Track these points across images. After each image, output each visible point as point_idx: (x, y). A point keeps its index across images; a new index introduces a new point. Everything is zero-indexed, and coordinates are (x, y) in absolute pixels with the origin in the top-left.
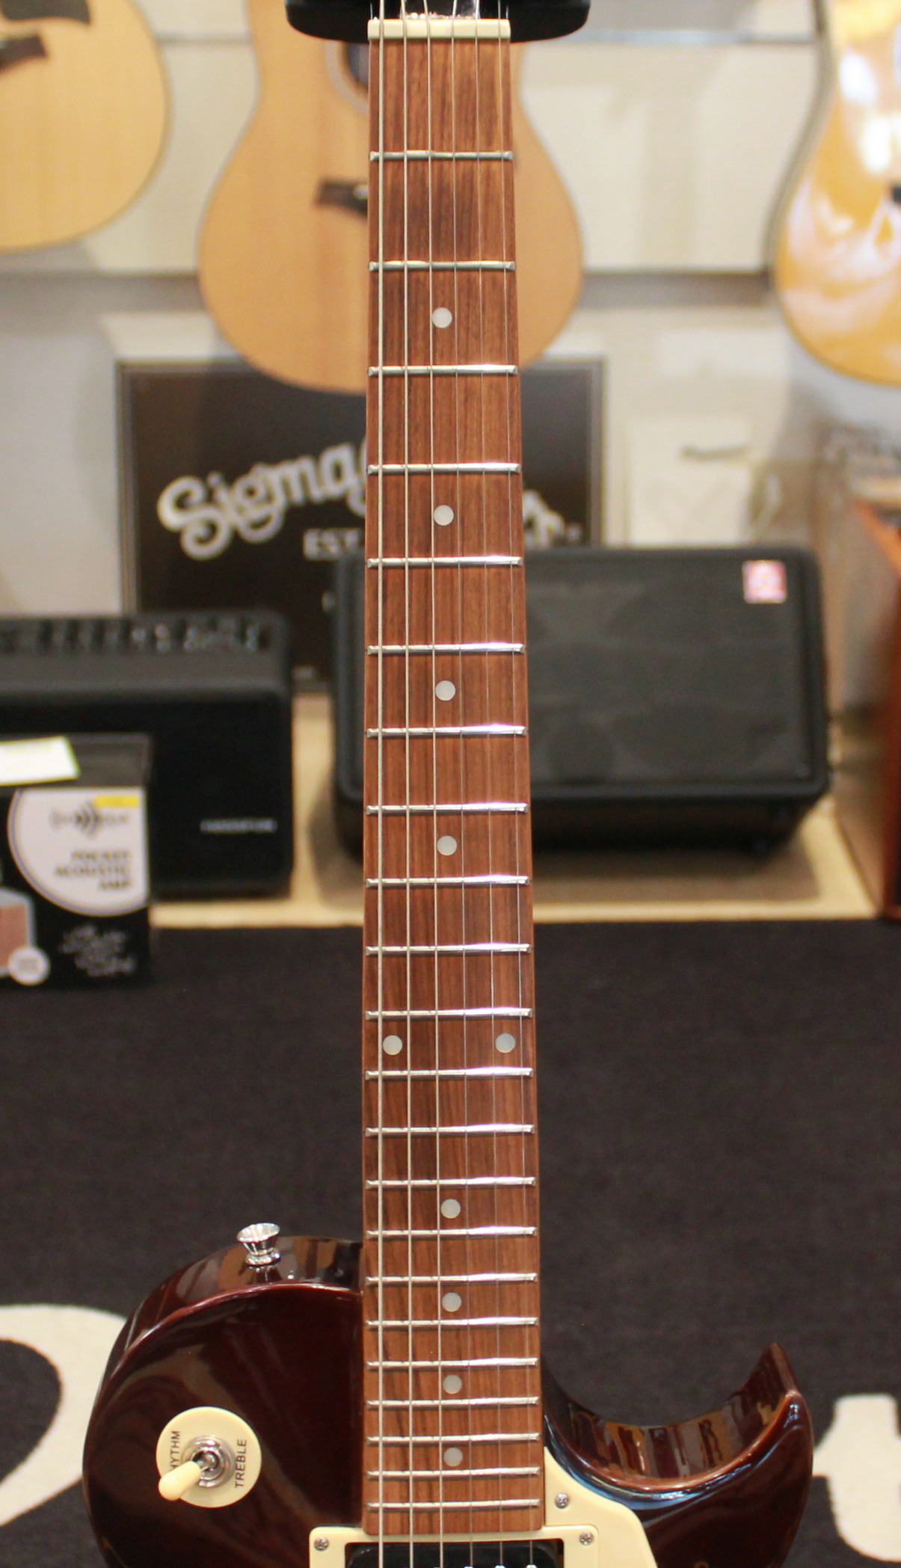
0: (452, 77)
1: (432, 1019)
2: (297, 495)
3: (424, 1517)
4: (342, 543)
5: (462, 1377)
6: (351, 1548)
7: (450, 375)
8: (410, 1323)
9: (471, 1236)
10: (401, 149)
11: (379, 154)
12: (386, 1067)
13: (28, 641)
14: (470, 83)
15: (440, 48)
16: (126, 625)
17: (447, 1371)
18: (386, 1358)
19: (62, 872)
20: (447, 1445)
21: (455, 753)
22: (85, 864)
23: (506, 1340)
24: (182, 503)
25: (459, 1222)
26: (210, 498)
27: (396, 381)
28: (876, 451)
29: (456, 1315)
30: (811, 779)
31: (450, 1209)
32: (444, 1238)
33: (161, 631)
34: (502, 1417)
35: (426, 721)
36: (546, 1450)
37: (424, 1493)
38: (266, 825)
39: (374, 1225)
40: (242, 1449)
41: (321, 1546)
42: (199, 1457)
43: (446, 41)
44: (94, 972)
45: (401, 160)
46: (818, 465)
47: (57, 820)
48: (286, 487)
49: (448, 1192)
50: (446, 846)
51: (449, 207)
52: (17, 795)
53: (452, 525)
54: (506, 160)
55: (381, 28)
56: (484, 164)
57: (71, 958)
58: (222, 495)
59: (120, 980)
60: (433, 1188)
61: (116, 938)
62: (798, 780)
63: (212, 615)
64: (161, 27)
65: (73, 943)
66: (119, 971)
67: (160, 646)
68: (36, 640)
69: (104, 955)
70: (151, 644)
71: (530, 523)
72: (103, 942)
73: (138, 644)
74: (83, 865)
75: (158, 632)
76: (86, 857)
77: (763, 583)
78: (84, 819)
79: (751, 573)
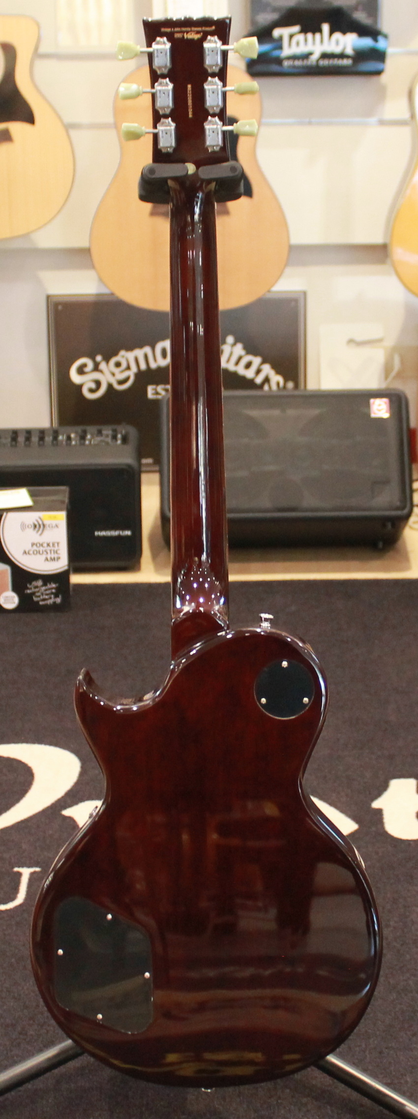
2: (143, 366)
4: (167, 391)
13: (6, 439)
16: (56, 434)
19: (26, 553)
22: (37, 548)
24: (81, 371)
26: (96, 368)
38: (128, 533)
44: (42, 603)
47: (23, 526)
48: (137, 361)
52: (5, 514)
57: (29, 596)
58: (103, 366)
59: (55, 607)
61: (53, 585)
62: (399, 508)
63: (99, 427)
64: (67, 119)
65: (31, 589)
66: (55, 603)
67: (73, 443)
68: (9, 440)
69: (47, 595)
70: (69, 442)
71: (267, 380)
72: (46, 588)
73: (62, 441)
74: (38, 549)
75: (73, 436)
76: (38, 545)
77: (380, 409)
78: (38, 526)
79: (374, 403)
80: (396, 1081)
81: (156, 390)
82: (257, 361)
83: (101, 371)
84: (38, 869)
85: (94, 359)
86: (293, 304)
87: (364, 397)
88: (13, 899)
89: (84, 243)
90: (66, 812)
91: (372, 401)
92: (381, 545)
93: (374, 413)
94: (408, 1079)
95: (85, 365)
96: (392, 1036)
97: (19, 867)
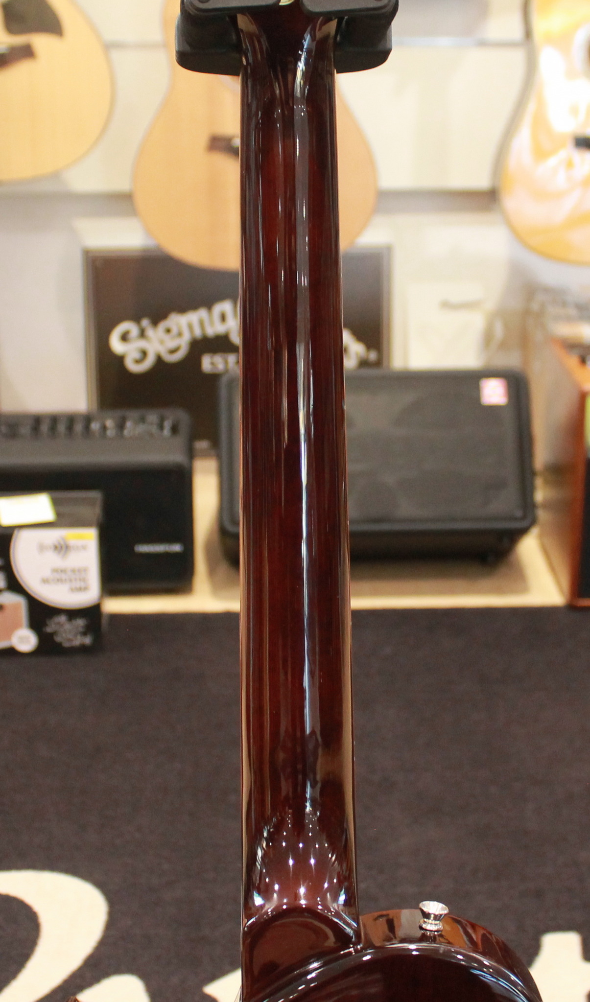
2: (198, 333)
4: (226, 362)
13: (25, 430)
16: (88, 419)
19: (45, 581)
22: (60, 576)
24: (124, 338)
26: (142, 334)
28: (564, 304)
30: (524, 517)
33: (109, 423)
38: (177, 548)
44: (66, 644)
46: (527, 313)
47: (42, 548)
48: (190, 327)
52: (16, 532)
57: (51, 635)
58: (150, 332)
59: (83, 650)
61: (80, 622)
62: (515, 519)
63: (142, 411)
64: (106, 38)
65: (52, 626)
66: (83, 644)
67: (108, 434)
68: (30, 429)
69: (72, 633)
70: (103, 434)
71: (345, 349)
72: (72, 625)
73: (95, 432)
76: (60, 571)
77: (494, 392)
78: (59, 548)
79: (485, 386)
81: (212, 360)
83: (148, 339)
85: (139, 324)
87: (471, 379)
91: (482, 382)
93: (488, 399)
95: (129, 331)
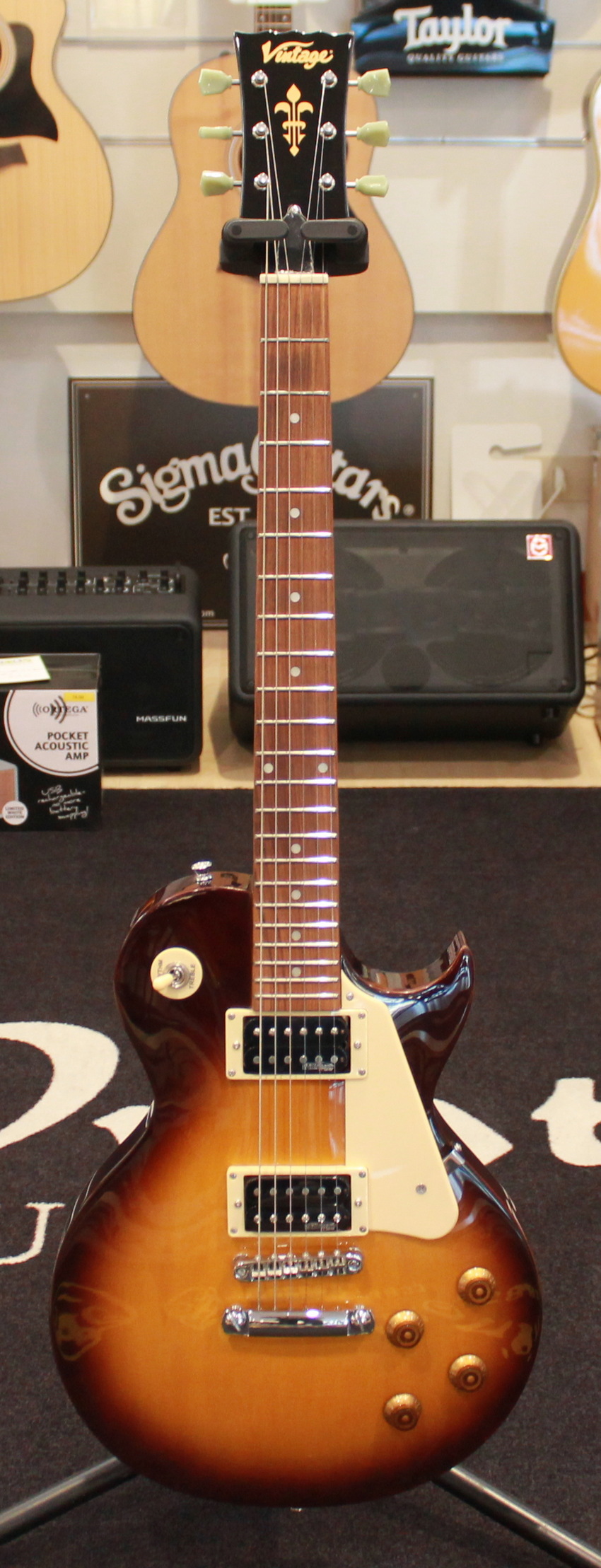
0: (300, 303)
1: (287, 756)
3: (282, 1003)
4: (237, 517)
5: (301, 932)
6: (246, 1019)
7: (298, 446)
8: (276, 905)
9: (306, 863)
10: (275, 337)
11: (265, 339)
12: (265, 779)
13: (11, 584)
14: (309, 305)
15: (295, 288)
16: (82, 577)
17: (294, 929)
18: (264, 921)
19: (40, 747)
20: (294, 966)
21: (300, 627)
22: (55, 741)
23: (325, 914)
24: (115, 486)
25: (300, 855)
26: (137, 482)
27: (272, 448)
29: (298, 901)
31: (296, 849)
32: (293, 863)
34: (322, 953)
35: (285, 612)
36: (342, 971)
37: (282, 990)
38: (183, 718)
39: (259, 856)
40: (193, 969)
41: (232, 1017)
42: (172, 972)
43: (297, 285)
44: (61, 818)
45: (275, 342)
46: (592, 461)
48: (195, 473)
49: (295, 840)
50: (295, 672)
51: (298, 364)
52: (11, 691)
53: (299, 517)
54: (326, 342)
55: (266, 278)
56: (315, 344)
57: (43, 807)
58: (146, 479)
59: (79, 823)
60: (287, 839)
61: (77, 793)
63: (143, 568)
64: (102, 133)
65: (45, 797)
66: (79, 817)
67: (107, 590)
68: (17, 585)
69: (68, 806)
70: (100, 589)
71: (377, 502)
72: (69, 796)
73: (90, 588)
74: (57, 742)
75: (106, 580)
76: (58, 736)
77: (539, 548)
78: (57, 710)
79: (531, 540)
80: (574, 1519)
81: (220, 513)
82: (363, 475)
83: (144, 487)
84: (60, 1205)
85: (133, 470)
86: (415, 396)
87: (517, 532)
88: (27, 1248)
89: (126, 307)
90: (101, 1122)
91: (528, 537)
92: (537, 738)
93: (532, 555)
94: (591, 1516)
95: (121, 478)
96: (566, 1453)
97: (34, 1202)
